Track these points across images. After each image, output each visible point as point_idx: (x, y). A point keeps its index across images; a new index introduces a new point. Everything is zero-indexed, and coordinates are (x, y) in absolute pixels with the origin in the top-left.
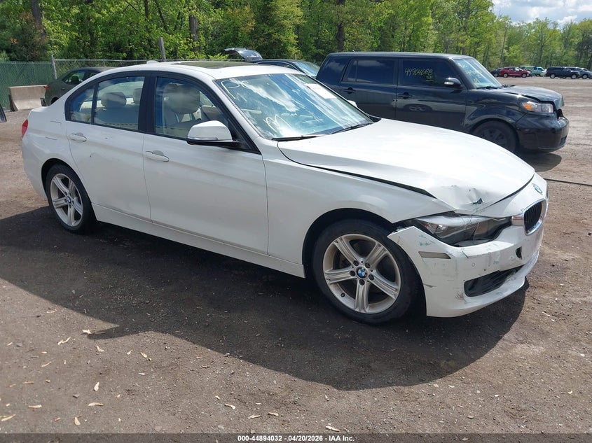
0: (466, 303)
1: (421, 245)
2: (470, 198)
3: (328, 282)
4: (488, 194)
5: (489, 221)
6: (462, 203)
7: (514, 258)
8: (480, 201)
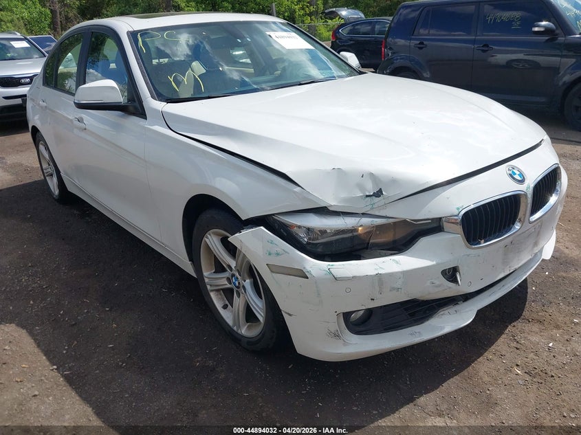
0: (345, 344)
1: (270, 254)
2: (361, 187)
3: (209, 287)
4: (394, 182)
5: (394, 223)
6: (344, 195)
7: (437, 282)
8: (378, 194)
